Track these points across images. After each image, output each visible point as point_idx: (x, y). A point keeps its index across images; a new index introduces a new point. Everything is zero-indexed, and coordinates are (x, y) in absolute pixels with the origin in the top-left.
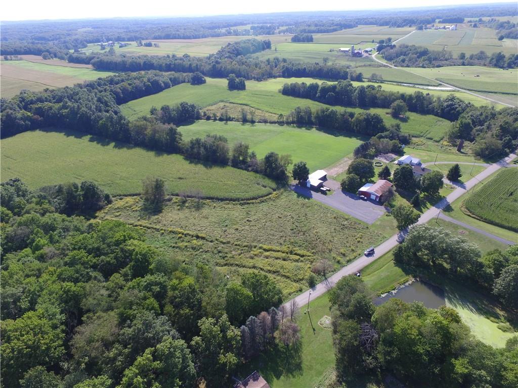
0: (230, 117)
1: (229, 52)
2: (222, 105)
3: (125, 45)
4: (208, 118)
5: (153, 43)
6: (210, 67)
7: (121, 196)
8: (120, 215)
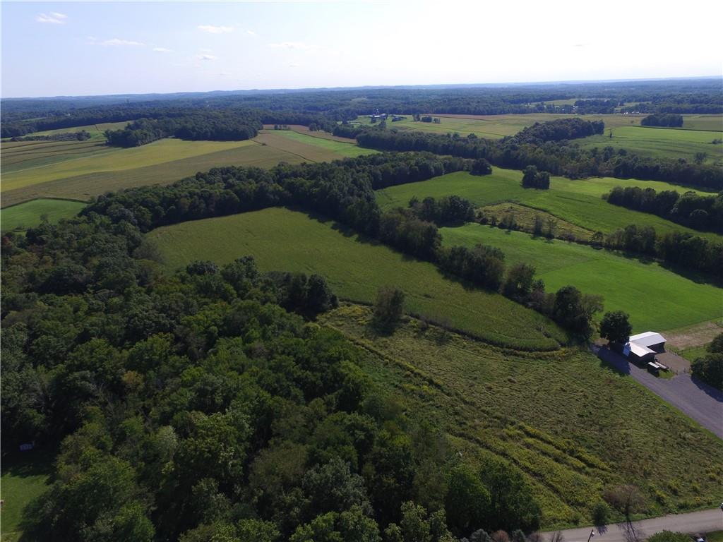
0: (516, 225)
1: (534, 135)
2: (507, 205)
3: (400, 119)
4: (484, 222)
5: (433, 118)
6: (502, 153)
7: (349, 302)
8: (343, 325)
